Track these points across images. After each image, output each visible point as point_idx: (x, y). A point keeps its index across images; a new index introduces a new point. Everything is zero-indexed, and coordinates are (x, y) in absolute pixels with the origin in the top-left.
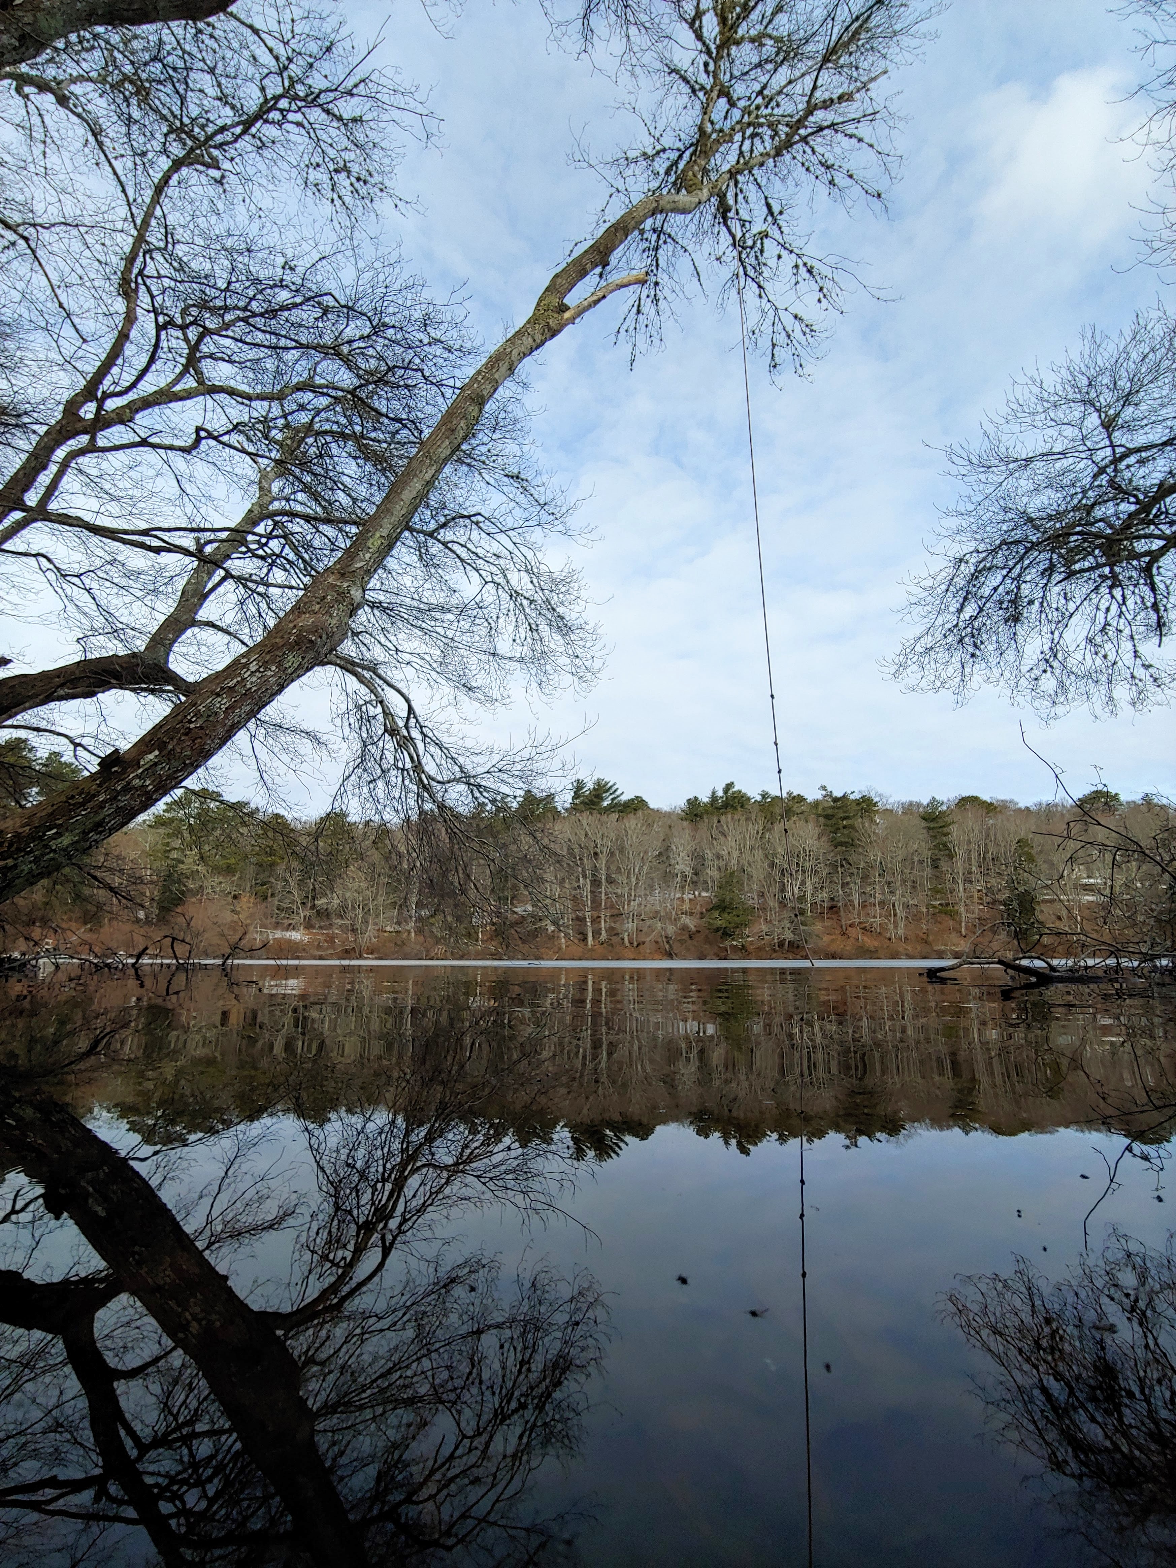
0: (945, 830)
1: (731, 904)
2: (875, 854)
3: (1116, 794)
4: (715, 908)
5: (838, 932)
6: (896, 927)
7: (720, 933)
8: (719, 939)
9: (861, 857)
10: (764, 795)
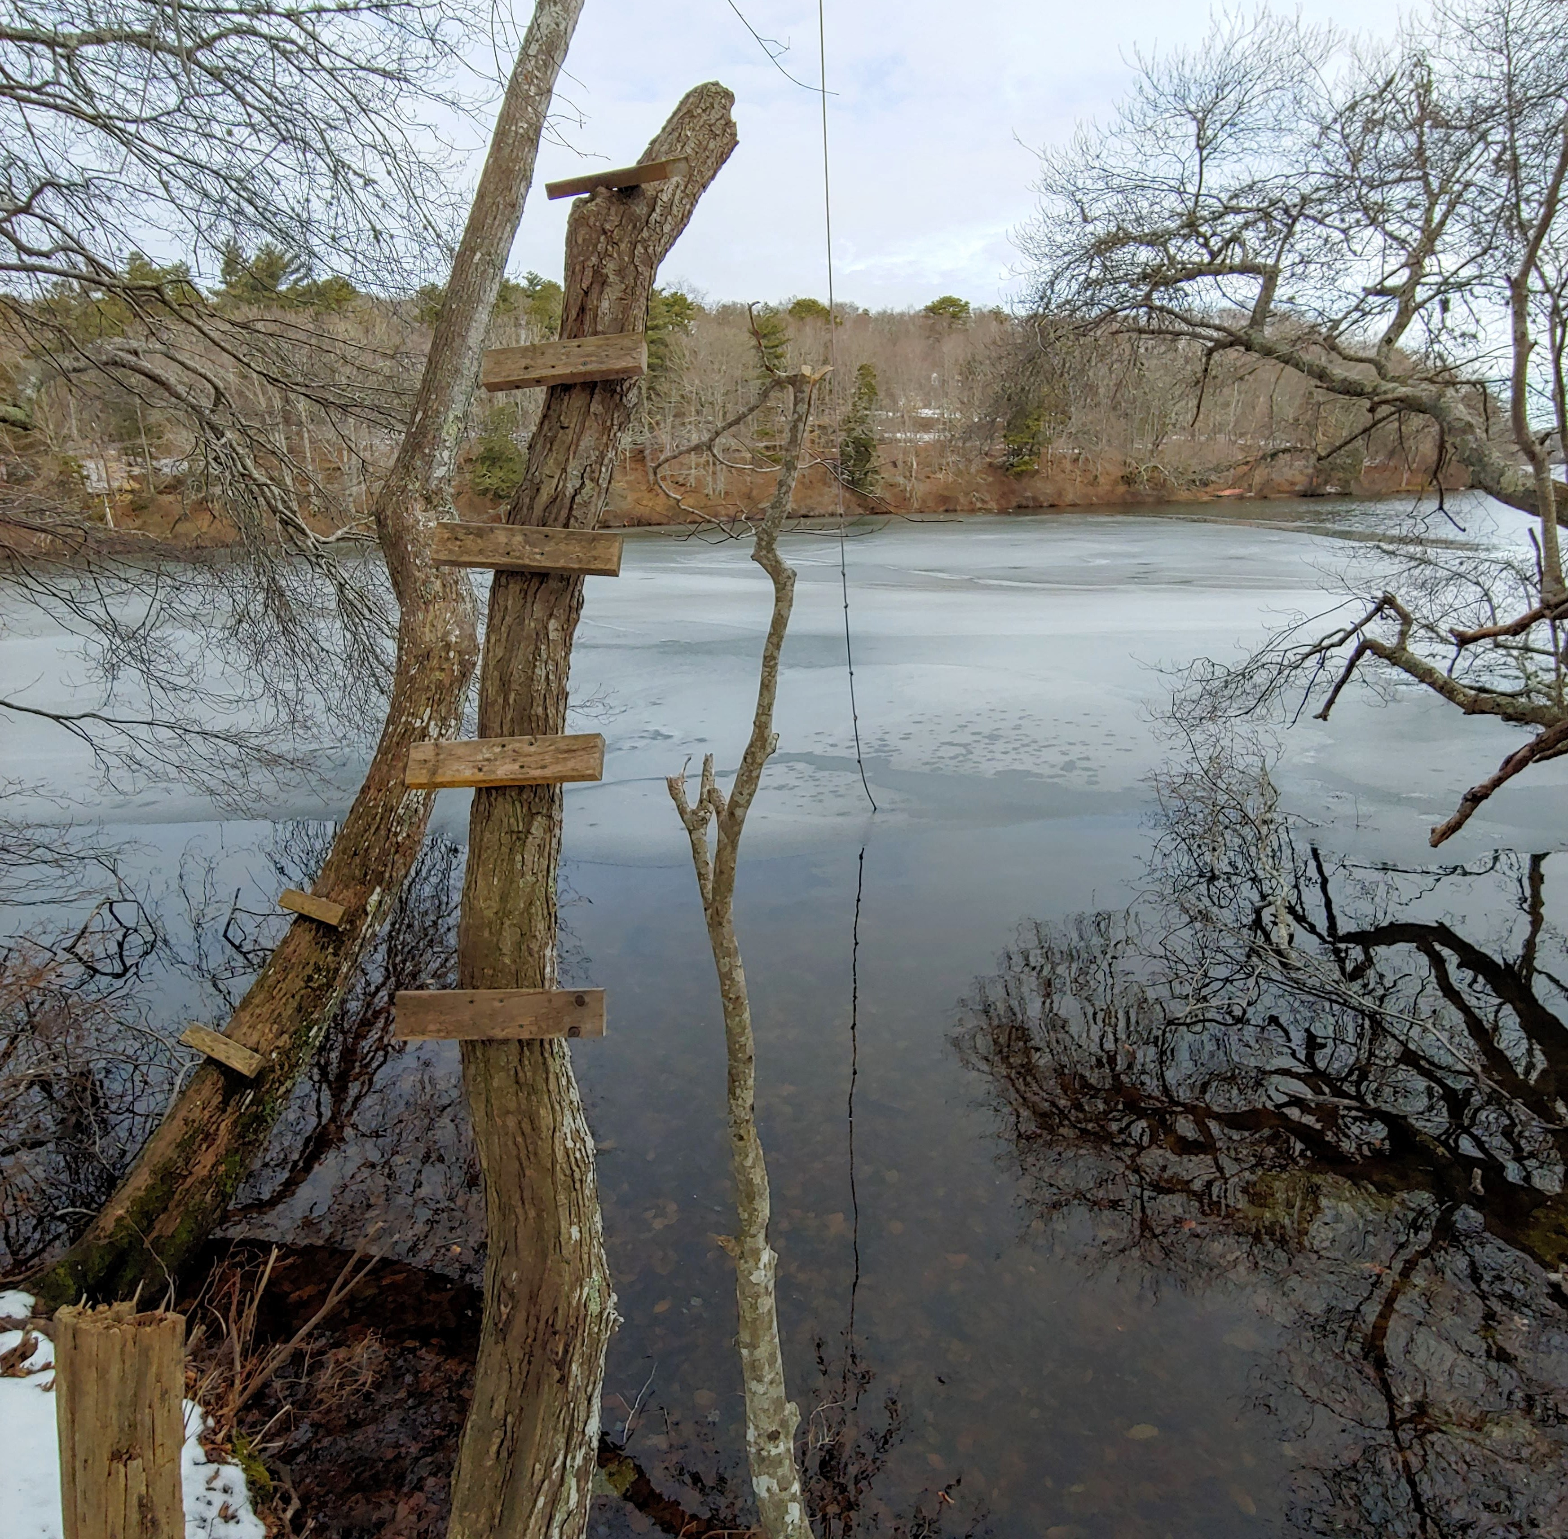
0: (779, 350)
1: (502, 454)
2: (691, 384)
3: (967, 303)
4: (483, 459)
5: (644, 488)
6: (715, 481)
7: (490, 495)
8: (489, 504)
9: (674, 386)
10: (533, 280)
